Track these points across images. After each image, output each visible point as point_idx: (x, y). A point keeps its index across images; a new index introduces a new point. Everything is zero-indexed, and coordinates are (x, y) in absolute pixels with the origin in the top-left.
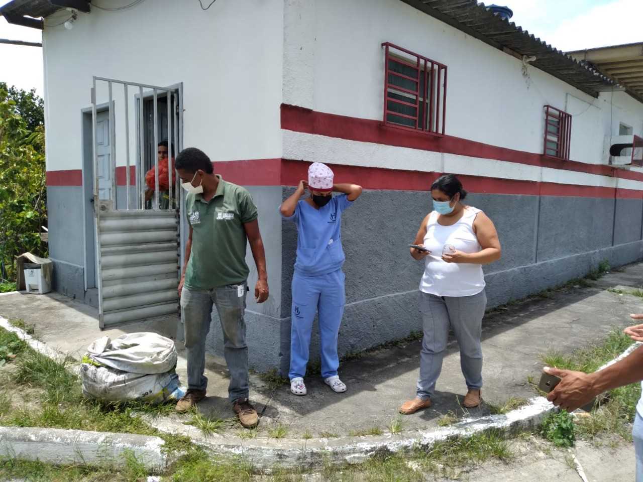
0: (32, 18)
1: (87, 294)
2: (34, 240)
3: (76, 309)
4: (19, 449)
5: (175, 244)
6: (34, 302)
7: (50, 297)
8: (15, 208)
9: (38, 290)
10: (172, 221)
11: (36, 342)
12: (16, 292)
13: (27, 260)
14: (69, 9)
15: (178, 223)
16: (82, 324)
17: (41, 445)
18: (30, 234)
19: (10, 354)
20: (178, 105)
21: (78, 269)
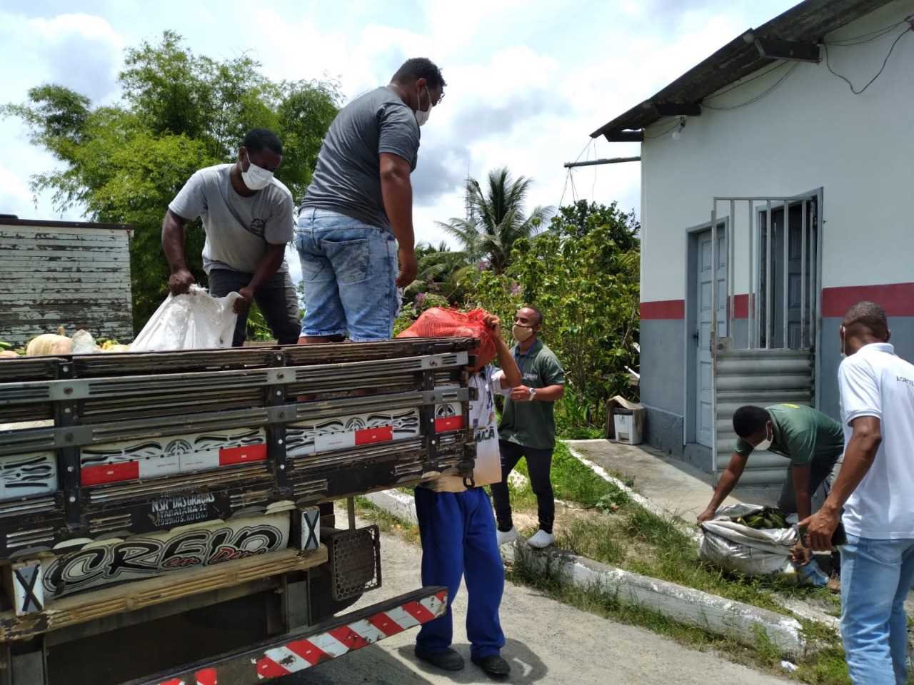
0: (632, 131)
1: (686, 448)
2: (624, 381)
3: (675, 466)
4: (642, 596)
5: (808, 393)
6: (626, 453)
7: (643, 449)
8: (604, 345)
9: (628, 439)
10: (804, 363)
11: (637, 495)
12: (605, 440)
13: (617, 404)
14: (678, 117)
15: (813, 365)
16: (685, 483)
17: (663, 597)
18: (619, 375)
19: (613, 505)
20: (816, 216)
21: (675, 419)
